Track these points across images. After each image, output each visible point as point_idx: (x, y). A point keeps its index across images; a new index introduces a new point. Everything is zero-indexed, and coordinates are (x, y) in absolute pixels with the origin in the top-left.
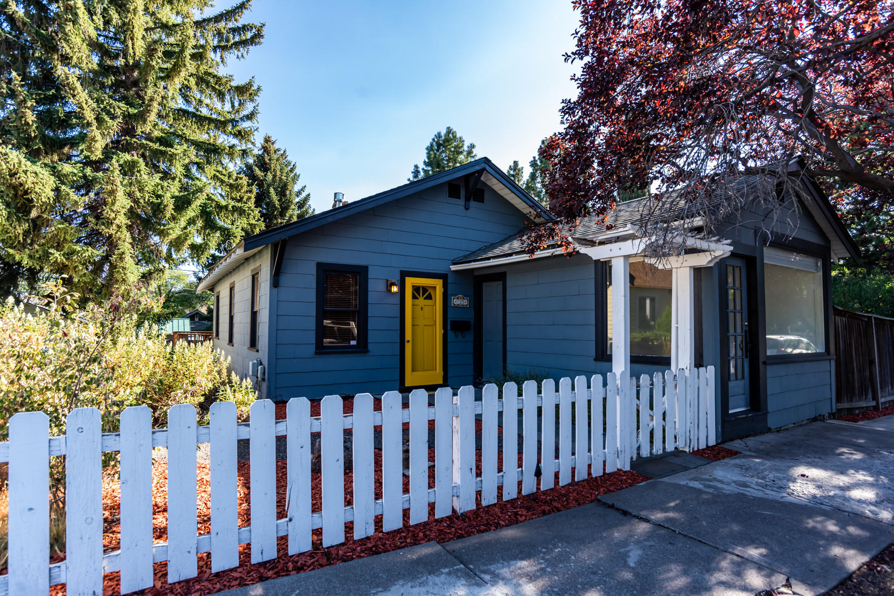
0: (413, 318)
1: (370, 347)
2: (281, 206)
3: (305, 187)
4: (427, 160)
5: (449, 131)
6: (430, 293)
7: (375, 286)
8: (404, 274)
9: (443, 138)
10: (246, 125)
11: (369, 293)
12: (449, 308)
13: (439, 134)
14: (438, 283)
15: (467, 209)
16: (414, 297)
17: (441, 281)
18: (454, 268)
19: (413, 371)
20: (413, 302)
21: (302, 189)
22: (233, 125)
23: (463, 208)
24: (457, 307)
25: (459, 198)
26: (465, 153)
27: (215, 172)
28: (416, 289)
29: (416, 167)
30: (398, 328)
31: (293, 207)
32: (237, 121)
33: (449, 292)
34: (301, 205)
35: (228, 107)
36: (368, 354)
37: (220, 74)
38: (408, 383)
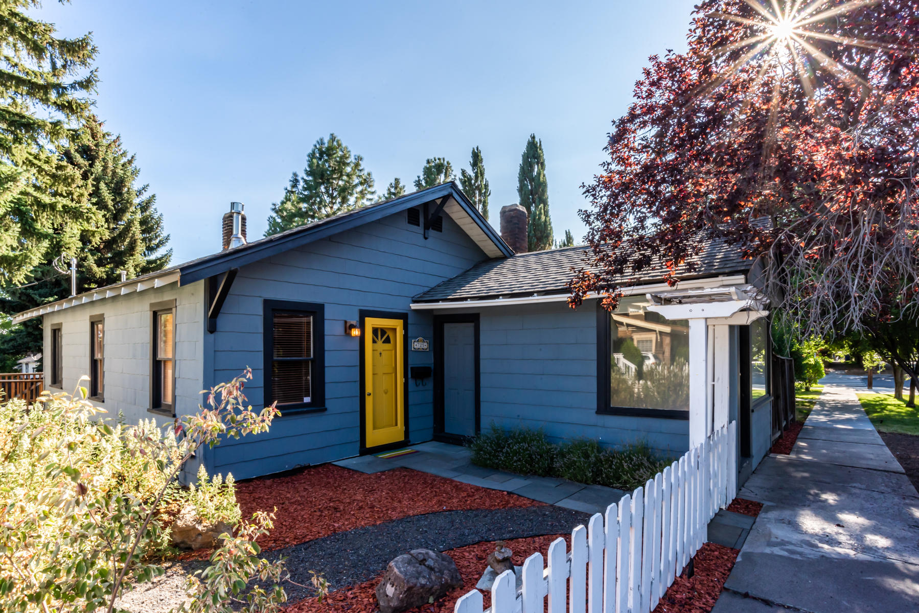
0: (374, 366)
1: (328, 404)
2: (114, 206)
3: (148, 185)
4: (308, 169)
5: (333, 138)
6: (389, 336)
7: (333, 329)
8: (364, 314)
9: (326, 145)
10: (77, 95)
11: (326, 338)
12: (410, 353)
13: (322, 140)
14: (398, 324)
15: (426, 238)
16: (374, 342)
17: (401, 321)
18: (414, 306)
19: (375, 428)
20: (373, 347)
21: (143, 189)
22: (58, 93)
23: (421, 237)
24: (417, 351)
25: (418, 225)
26: (352, 165)
27: (28, 155)
28: (375, 331)
29: (295, 175)
30: (358, 379)
31: (132, 209)
32: (65, 88)
33: (410, 335)
34: (144, 207)
35: (46, 66)
36: (326, 413)
37: (33, 18)
38: (369, 444)
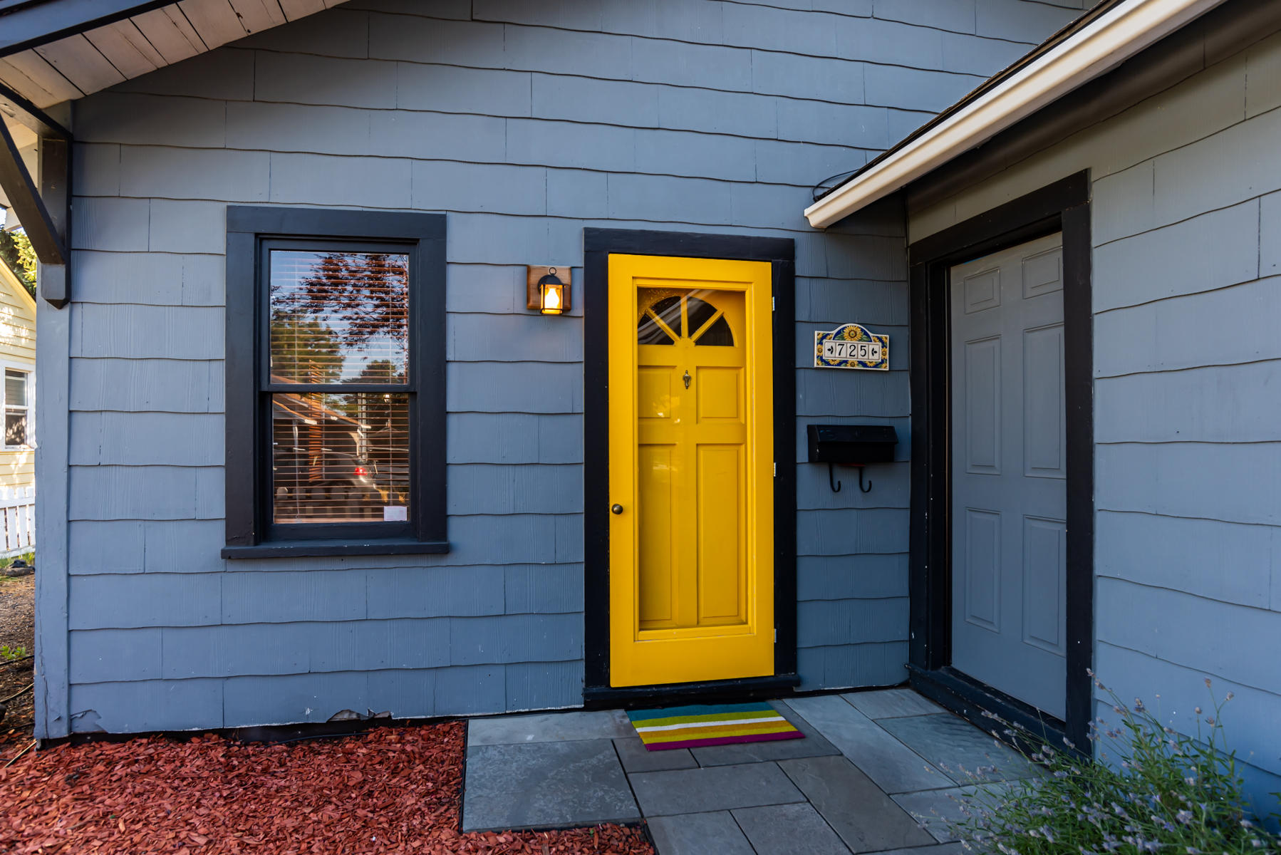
0: (643, 417)
1: (457, 532)
6: (722, 322)
7: (478, 294)
8: (605, 244)
11: (453, 323)
12: (801, 377)
14: (753, 278)
16: (649, 336)
17: (765, 268)
18: (815, 213)
19: (644, 622)
20: (641, 355)
24: (838, 370)
30: (581, 457)
33: (801, 313)
36: (450, 560)
38: (622, 675)
